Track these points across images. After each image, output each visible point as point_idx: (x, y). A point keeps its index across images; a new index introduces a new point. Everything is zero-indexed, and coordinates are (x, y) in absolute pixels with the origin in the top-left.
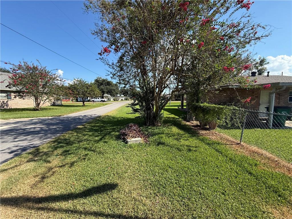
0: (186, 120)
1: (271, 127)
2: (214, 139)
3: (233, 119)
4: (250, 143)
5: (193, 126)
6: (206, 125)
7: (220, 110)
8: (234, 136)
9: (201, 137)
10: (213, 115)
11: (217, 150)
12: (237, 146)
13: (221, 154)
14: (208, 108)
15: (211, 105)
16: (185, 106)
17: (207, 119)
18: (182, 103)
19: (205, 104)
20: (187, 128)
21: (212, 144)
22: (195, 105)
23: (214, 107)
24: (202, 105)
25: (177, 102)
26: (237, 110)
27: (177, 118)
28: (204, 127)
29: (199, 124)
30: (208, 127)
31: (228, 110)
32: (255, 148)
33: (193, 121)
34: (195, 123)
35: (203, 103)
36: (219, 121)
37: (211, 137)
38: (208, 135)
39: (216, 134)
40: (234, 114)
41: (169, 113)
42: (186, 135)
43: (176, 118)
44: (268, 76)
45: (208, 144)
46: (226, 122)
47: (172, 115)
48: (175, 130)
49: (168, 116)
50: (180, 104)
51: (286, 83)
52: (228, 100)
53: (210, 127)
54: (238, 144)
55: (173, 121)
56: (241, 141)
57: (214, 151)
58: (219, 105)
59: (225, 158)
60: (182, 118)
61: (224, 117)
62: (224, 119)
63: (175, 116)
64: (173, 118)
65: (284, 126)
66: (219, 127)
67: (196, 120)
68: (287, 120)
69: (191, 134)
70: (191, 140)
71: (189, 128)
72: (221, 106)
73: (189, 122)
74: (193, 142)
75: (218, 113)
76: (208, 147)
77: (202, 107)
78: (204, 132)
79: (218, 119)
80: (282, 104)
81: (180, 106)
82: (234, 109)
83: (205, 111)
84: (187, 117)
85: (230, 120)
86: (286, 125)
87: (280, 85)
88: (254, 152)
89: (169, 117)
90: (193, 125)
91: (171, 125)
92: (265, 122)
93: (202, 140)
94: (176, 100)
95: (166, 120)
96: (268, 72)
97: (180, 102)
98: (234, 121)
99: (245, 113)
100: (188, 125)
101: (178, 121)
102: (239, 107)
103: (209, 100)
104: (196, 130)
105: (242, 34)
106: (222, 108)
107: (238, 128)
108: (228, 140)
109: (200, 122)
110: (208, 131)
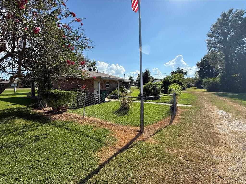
0: (37, 108)
1: (100, 102)
2: (65, 119)
3: (78, 101)
4: (89, 115)
5: (45, 113)
6: (59, 110)
7: (69, 95)
8: (80, 113)
9: (53, 122)
10: (64, 100)
11: (67, 129)
12: (82, 120)
13: (70, 130)
14: (58, 94)
15: (61, 91)
16: (36, 93)
17: (59, 104)
18: (33, 90)
19: (57, 90)
20: (38, 116)
21: (64, 124)
22: (46, 92)
23: (64, 92)
24: (53, 91)
25: (27, 90)
26: (80, 94)
27: (25, 108)
28: (57, 112)
29: (52, 110)
30: (61, 110)
31: (74, 94)
32: (91, 118)
33: (46, 107)
34: (48, 109)
35: (54, 90)
36: (69, 104)
37: (62, 119)
38: (61, 117)
39: (67, 115)
40: (78, 97)
41: (11, 104)
42: (36, 125)
43: (23, 108)
44: (97, 72)
45: (60, 126)
46: (74, 104)
47: (17, 105)
48: (19, 122)
49: (9, 107)
50: (30, 92)
51: (104, 77)
52: (76, 87)
53: (62, 111)
54: (82, 118)
55: (17, 112)
56: (84, 116)
57: (65, 130)
58: (68, 90)
59: (73, 133)
60: (32, 107)
61: (72, 100)
62: (72, 102)
63: (22, 106)
64: (18, 108)
65: (105, 101)
66: (70, 108)
67: (49, 106)
68: (106, 97)
69: (42, 121)
70: (41, 128)
71: (40, 116)
72: (70, 92)
73: (41, 109)
74: (43, 129)
75: (67, 97)
76: (59, 129)
77: (54, 93)
78: (56, 116)
79: (68, 102)
80: (104, 89)
81: (30, 93)
82: (78, 94)
83: (57, 97)
84: (37, 105)
85: (76, 102)
86: (106, 100)
87: (101, 78)
88: (91, 121)
89: (11, 108)
90: (45, 111)
91: (13, 118)
92: (97, 100)
93: (55, 124)
94: (25, 87)
95: (5, 113)
96: (97, 70)
97: (30, 89)
98: (79, 103)
99: (85, 96)
100: (39, 113)
101: (26, 111)
102: (81, 92)
103: (60, 87)
104: (48, 116)
105: (80, 40)
106: (70, 93)
107: (82, 107)
108: (76, 118)
109: (52, 107)
110: (60, 115)
